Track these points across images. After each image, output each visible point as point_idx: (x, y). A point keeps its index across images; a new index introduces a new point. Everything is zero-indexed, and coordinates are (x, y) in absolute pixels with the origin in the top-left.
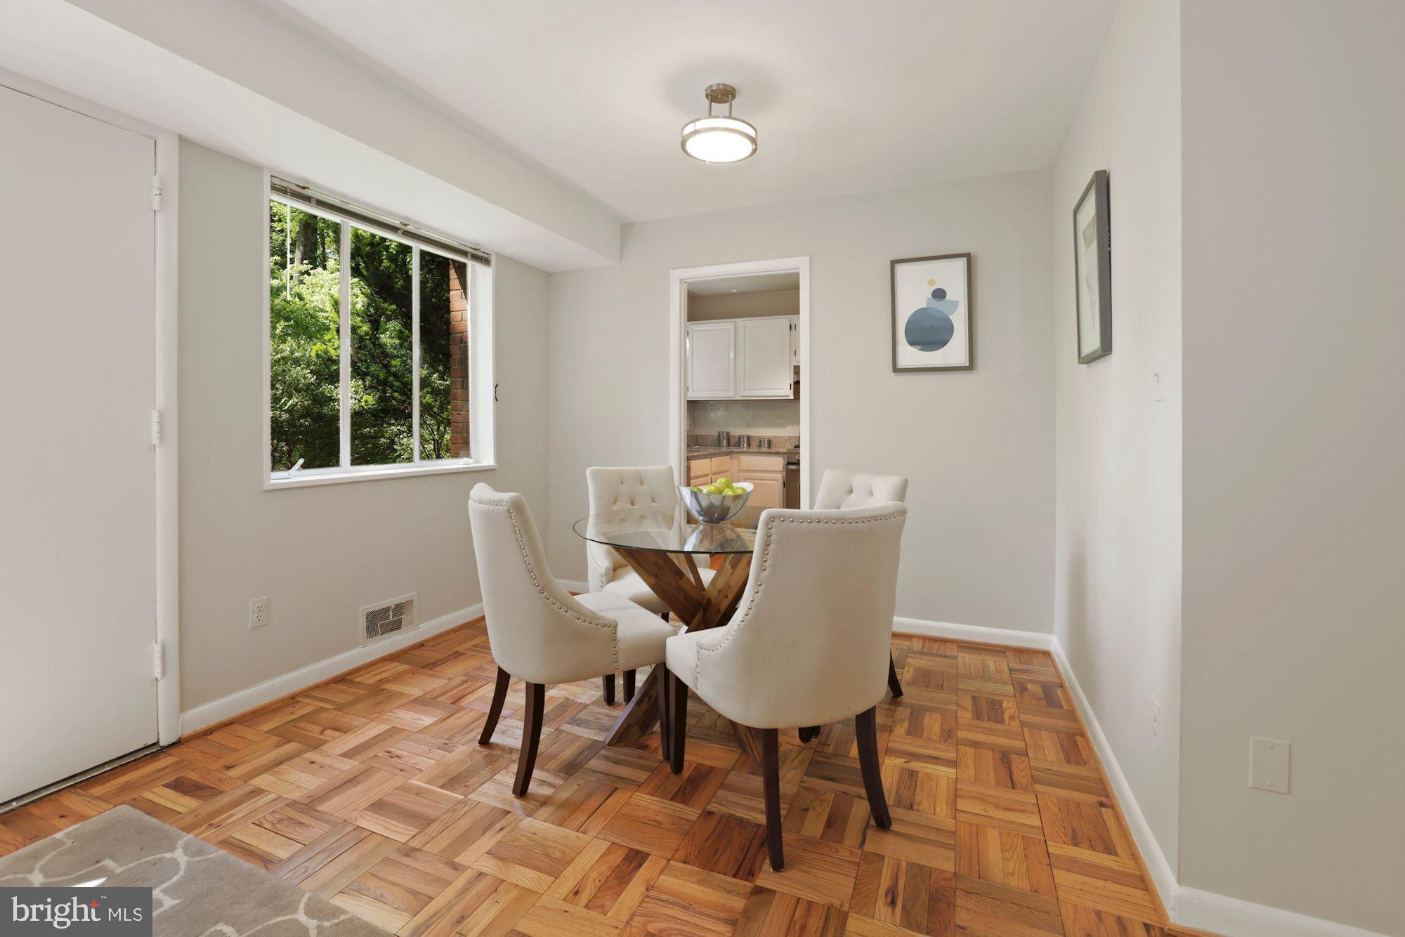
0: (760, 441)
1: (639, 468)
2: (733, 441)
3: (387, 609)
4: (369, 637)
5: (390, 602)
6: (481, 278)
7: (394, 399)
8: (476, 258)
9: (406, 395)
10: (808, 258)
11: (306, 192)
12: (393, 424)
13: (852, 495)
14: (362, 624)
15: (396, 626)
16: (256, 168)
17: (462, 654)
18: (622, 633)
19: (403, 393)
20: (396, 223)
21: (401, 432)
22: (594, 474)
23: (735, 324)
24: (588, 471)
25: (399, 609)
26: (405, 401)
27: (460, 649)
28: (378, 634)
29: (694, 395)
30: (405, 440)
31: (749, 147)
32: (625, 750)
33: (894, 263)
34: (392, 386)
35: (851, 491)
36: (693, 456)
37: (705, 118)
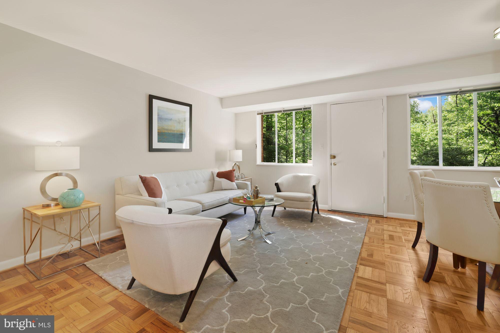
11: (420, 95)
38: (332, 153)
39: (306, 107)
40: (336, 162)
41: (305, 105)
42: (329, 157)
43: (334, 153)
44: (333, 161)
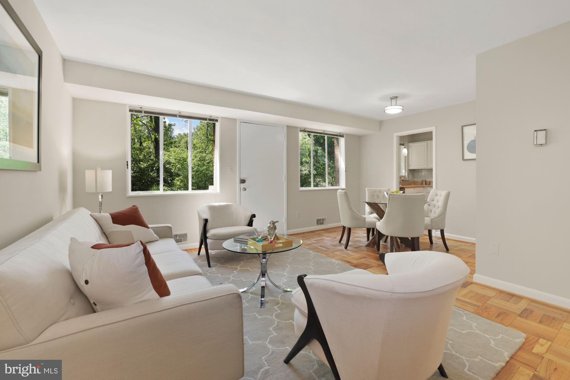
0: (430, 182)
1: (381, 189)
2: (427, 183)
3: (321, 219)
4: (317, 224)
5: (322, 218)
6: (342, 141)
7: (321, 171)
8: (340, 136)
9: (324, 170)
10: (435, 127)
11: (306, 130)
12: (318, 178)
13: (437, 196)
14: (316, 221)
15: (322, 223)
16: (297, 128)
17: (336, 231)
18: (366, 220)
19: (323, 170)
20: (322, 132)
21: (320, 181)
22: (367, 189)
23: (427, 143)
24: (366, 189)
25: (323, 220)
26: (323, 172)
27: (336, 230)
28: (319, 224)
29: (412, 168)
30: (322, 183)
31: (402, 110)
32: (369, 247)
33: (462, 127)
34: (320, 168)
35: (437, 195)
36: (406, 187)
37: (389, 106)
38: (241, 177)
39: (212, 118)
40: (245, 187)
41: (211, 115)
42: (238, 181)
43: (243, 177)
44: (243, 185)
